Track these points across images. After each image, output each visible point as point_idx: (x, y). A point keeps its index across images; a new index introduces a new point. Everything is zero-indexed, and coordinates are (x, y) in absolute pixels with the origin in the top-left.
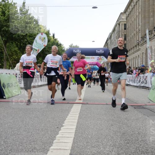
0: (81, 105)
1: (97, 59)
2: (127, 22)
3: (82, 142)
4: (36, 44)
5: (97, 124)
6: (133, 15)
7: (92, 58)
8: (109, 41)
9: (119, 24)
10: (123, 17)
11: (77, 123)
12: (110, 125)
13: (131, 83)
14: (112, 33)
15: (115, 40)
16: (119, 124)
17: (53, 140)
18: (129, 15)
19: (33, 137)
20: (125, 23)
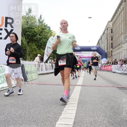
0: (81, 86)
1: (92, 54)
2: (113, 27)
3: (83, 113)
4: (49, 43)
5: (93, 101)
6: (117, 22)
7: (88, 53)
8: (100, 41)
9: (107, 29)
10: (110, 24)
11: (79, 100)
12: (102, 101)
13: (117, 71)
14: (102, 36)
15: (105, 41)
16: (108, 101)
17: (62, 111)
18: (114, 22)
19: (47, 109)
20: (112, 28)
